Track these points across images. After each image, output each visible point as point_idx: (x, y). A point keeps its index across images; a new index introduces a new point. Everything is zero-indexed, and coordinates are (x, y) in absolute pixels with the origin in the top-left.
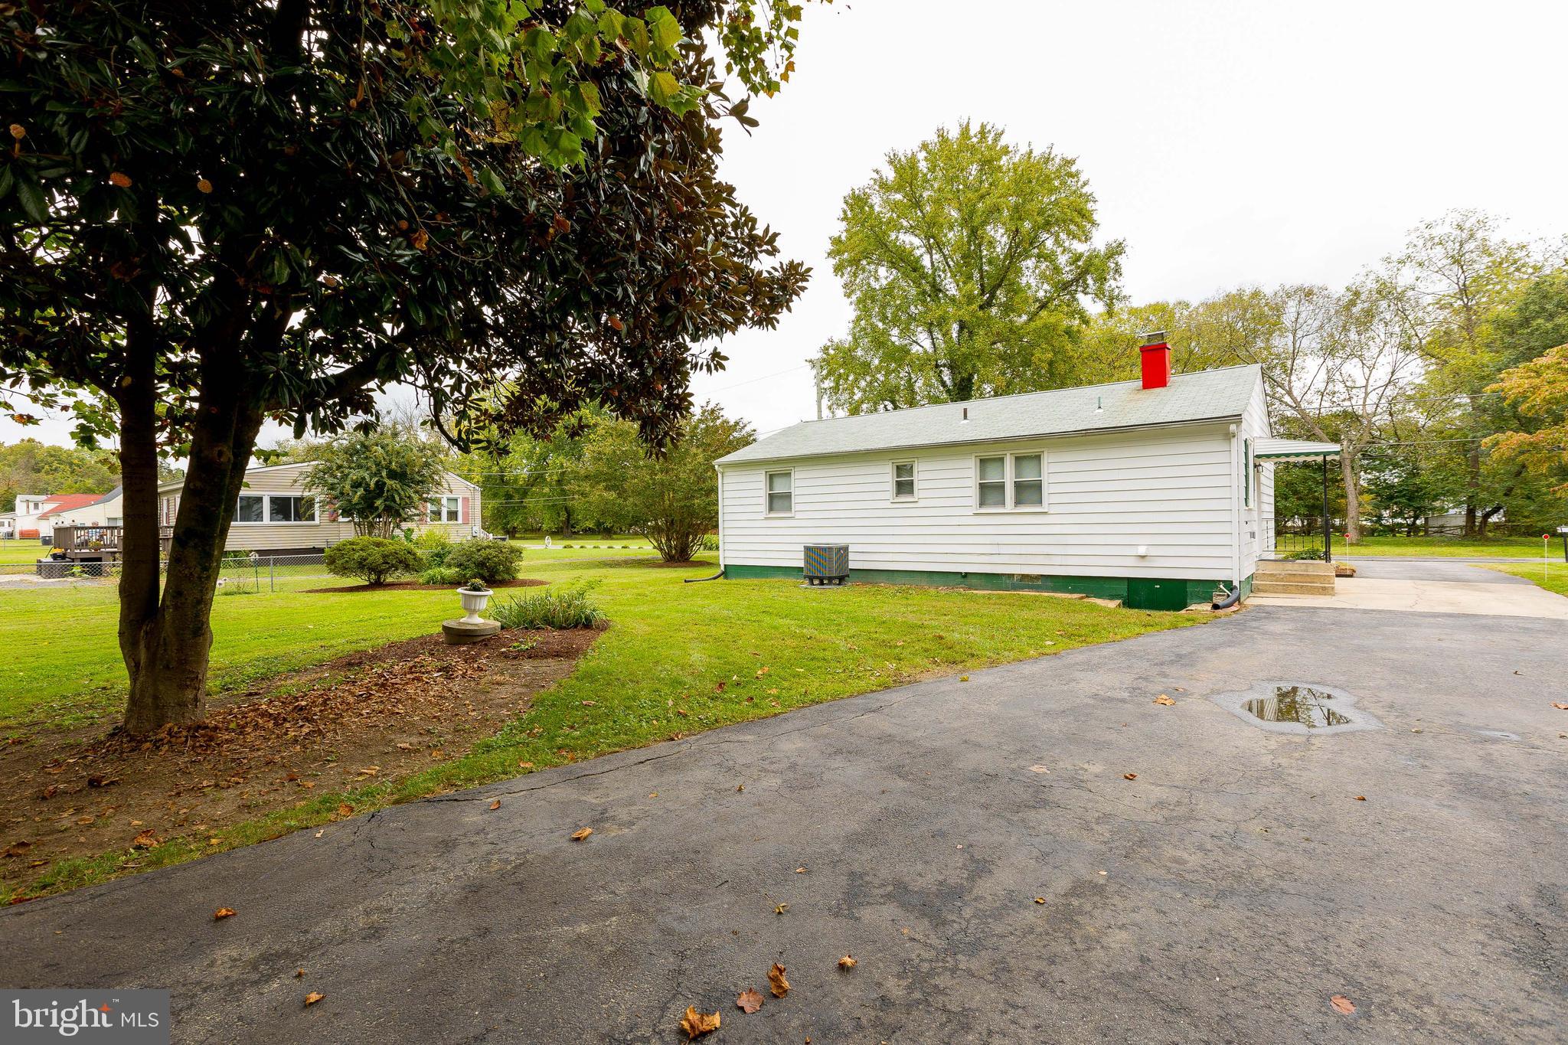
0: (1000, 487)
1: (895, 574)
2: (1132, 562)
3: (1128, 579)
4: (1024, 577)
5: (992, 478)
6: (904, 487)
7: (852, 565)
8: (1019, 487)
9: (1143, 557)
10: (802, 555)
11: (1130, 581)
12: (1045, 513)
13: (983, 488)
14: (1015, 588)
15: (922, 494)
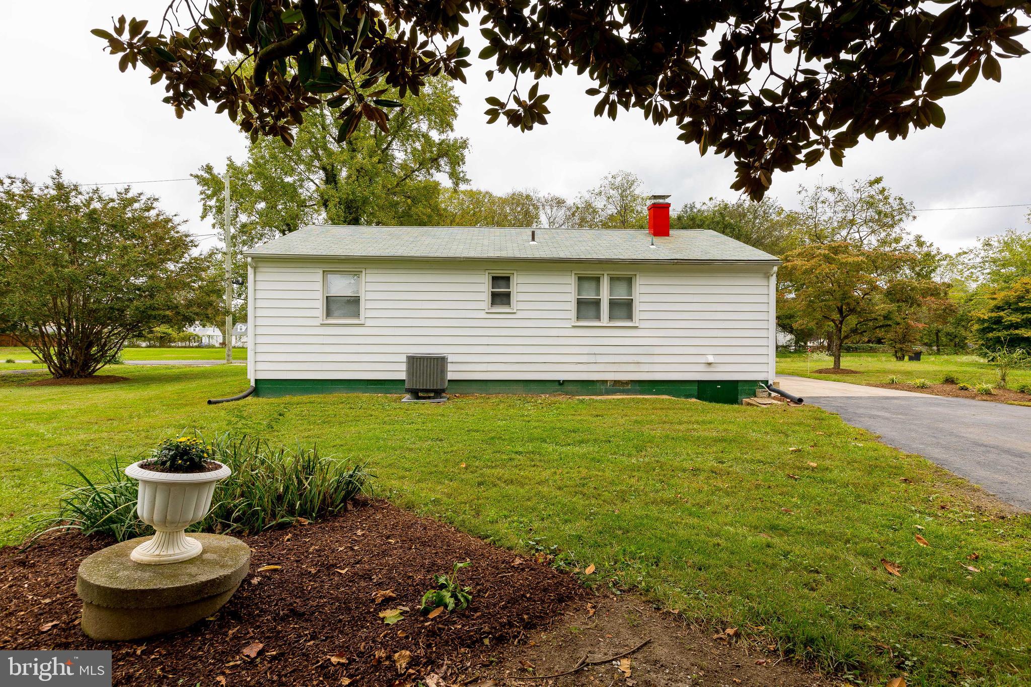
0: (597, 303)
1: (489, 384)
2: (702, 368)
3: (698, 381)
4: (616, 382)
5: (589, 295)
6: (501, 298)
7: (450, 376)
8: (613, 304)
9: (710, 364)
10: (404, 367)
11: (700, 382)
12: (636, 327)
13: (580, 303)
14: (608, 393)
15: (521, 306)
